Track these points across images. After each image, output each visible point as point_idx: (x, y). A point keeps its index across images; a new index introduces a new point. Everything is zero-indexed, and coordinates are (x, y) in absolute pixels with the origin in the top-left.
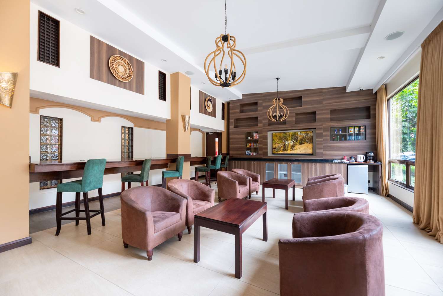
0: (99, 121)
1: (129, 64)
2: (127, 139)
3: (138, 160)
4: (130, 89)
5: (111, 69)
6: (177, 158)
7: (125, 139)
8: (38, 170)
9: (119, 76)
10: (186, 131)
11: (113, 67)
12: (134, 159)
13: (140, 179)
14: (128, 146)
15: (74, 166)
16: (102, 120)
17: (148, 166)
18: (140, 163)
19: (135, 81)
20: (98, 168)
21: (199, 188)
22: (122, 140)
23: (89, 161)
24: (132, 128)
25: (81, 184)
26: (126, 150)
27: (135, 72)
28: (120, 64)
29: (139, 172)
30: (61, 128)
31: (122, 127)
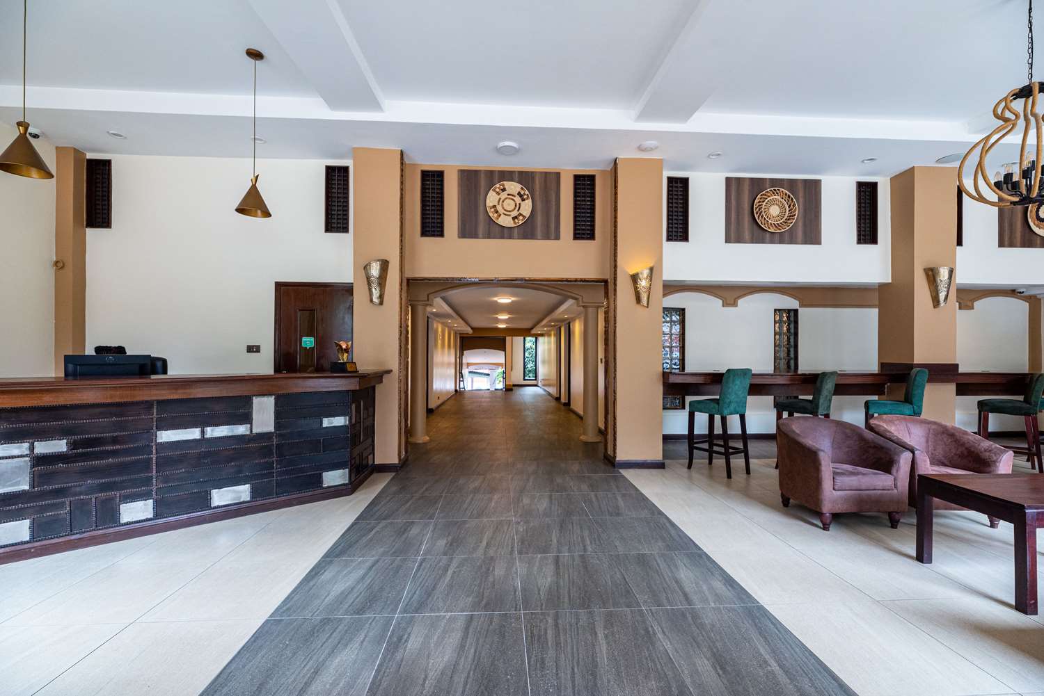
0: (734, 304)
1: (789, 197)
2: (784, 334)
3: (807, 373)
4: (792, 241)
5: (757, 218)
6: (909, 374)
7: (780, 334)
8: (673, 379)
9: (771, 224)
10: (942, 304)
11: (760, 214)
12: (799, 372)
13: (811, 409)
14: (787, 346)
15: (708, 377)
16: (740, 302)
17: (829, 386)
18: (813, 381)
19: (800, 224)
20: (741, 382)
21: (959, 442)
22: (775, 336)
23: (729, 371)
24: (796, 311)
25: (718, 404)
26: (783, 354)
27: (801, 207)
28: (773, 203)
29: (810, 398)
30: (682, 322)
31: (775, 310)
